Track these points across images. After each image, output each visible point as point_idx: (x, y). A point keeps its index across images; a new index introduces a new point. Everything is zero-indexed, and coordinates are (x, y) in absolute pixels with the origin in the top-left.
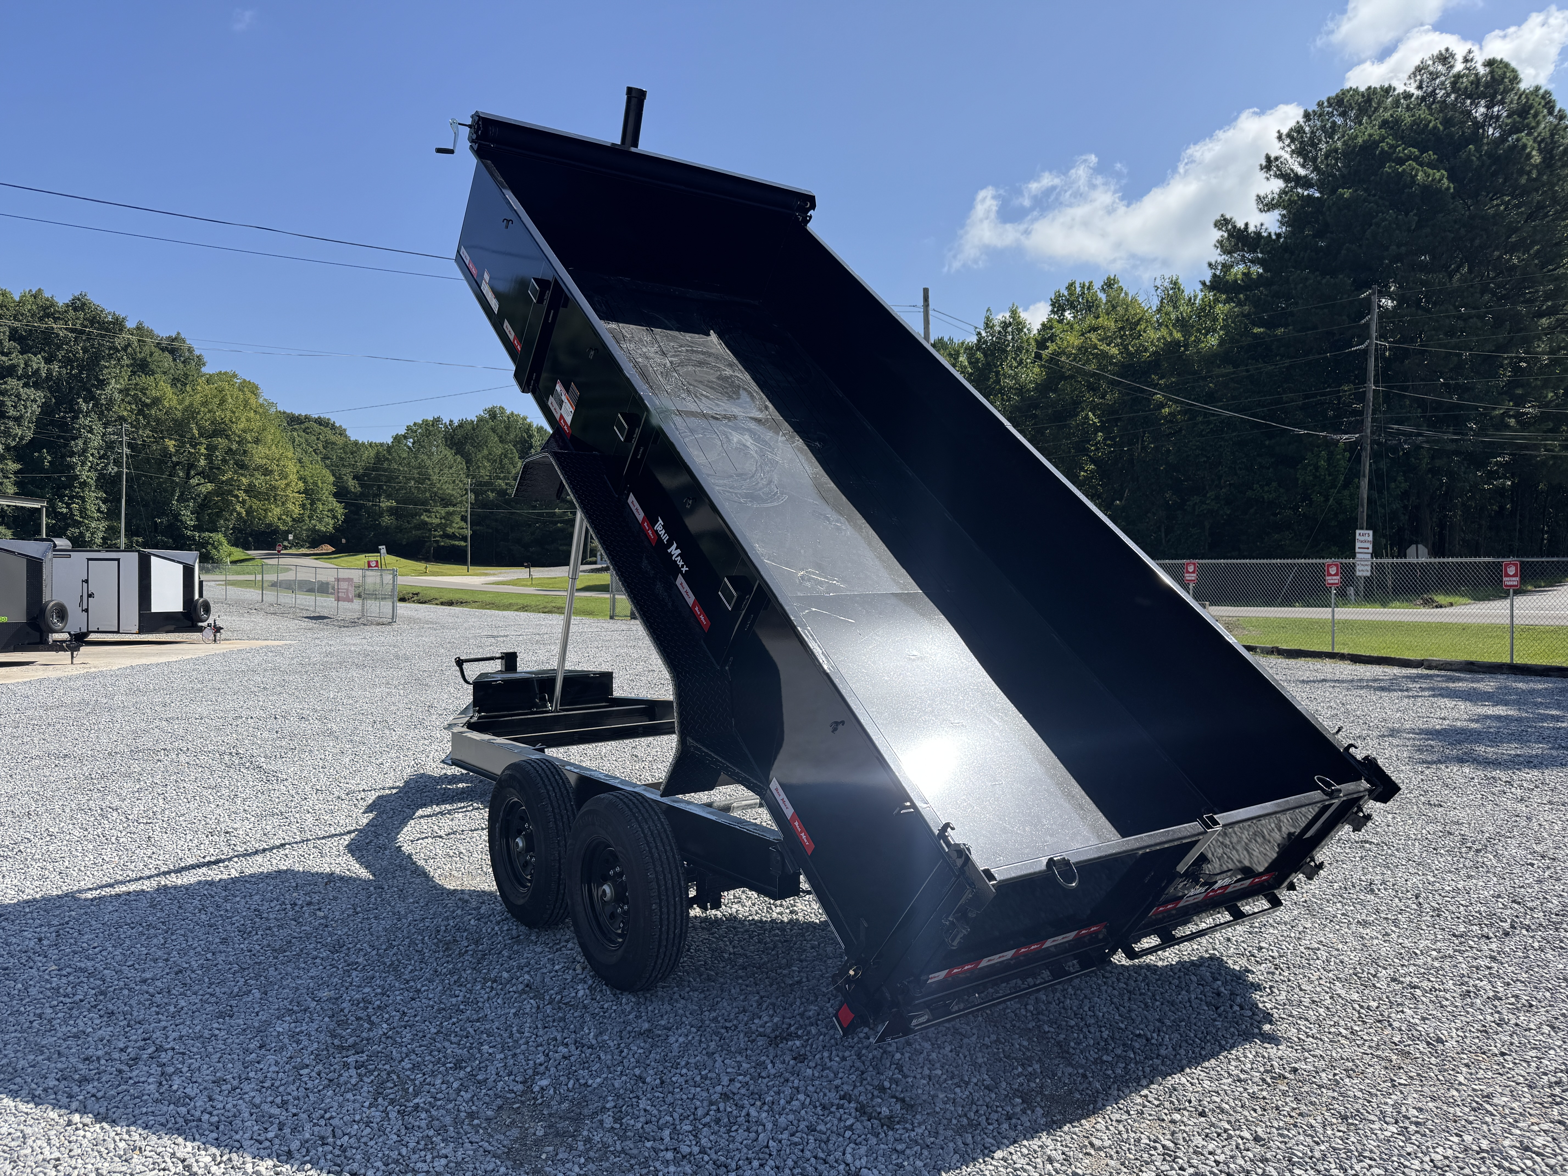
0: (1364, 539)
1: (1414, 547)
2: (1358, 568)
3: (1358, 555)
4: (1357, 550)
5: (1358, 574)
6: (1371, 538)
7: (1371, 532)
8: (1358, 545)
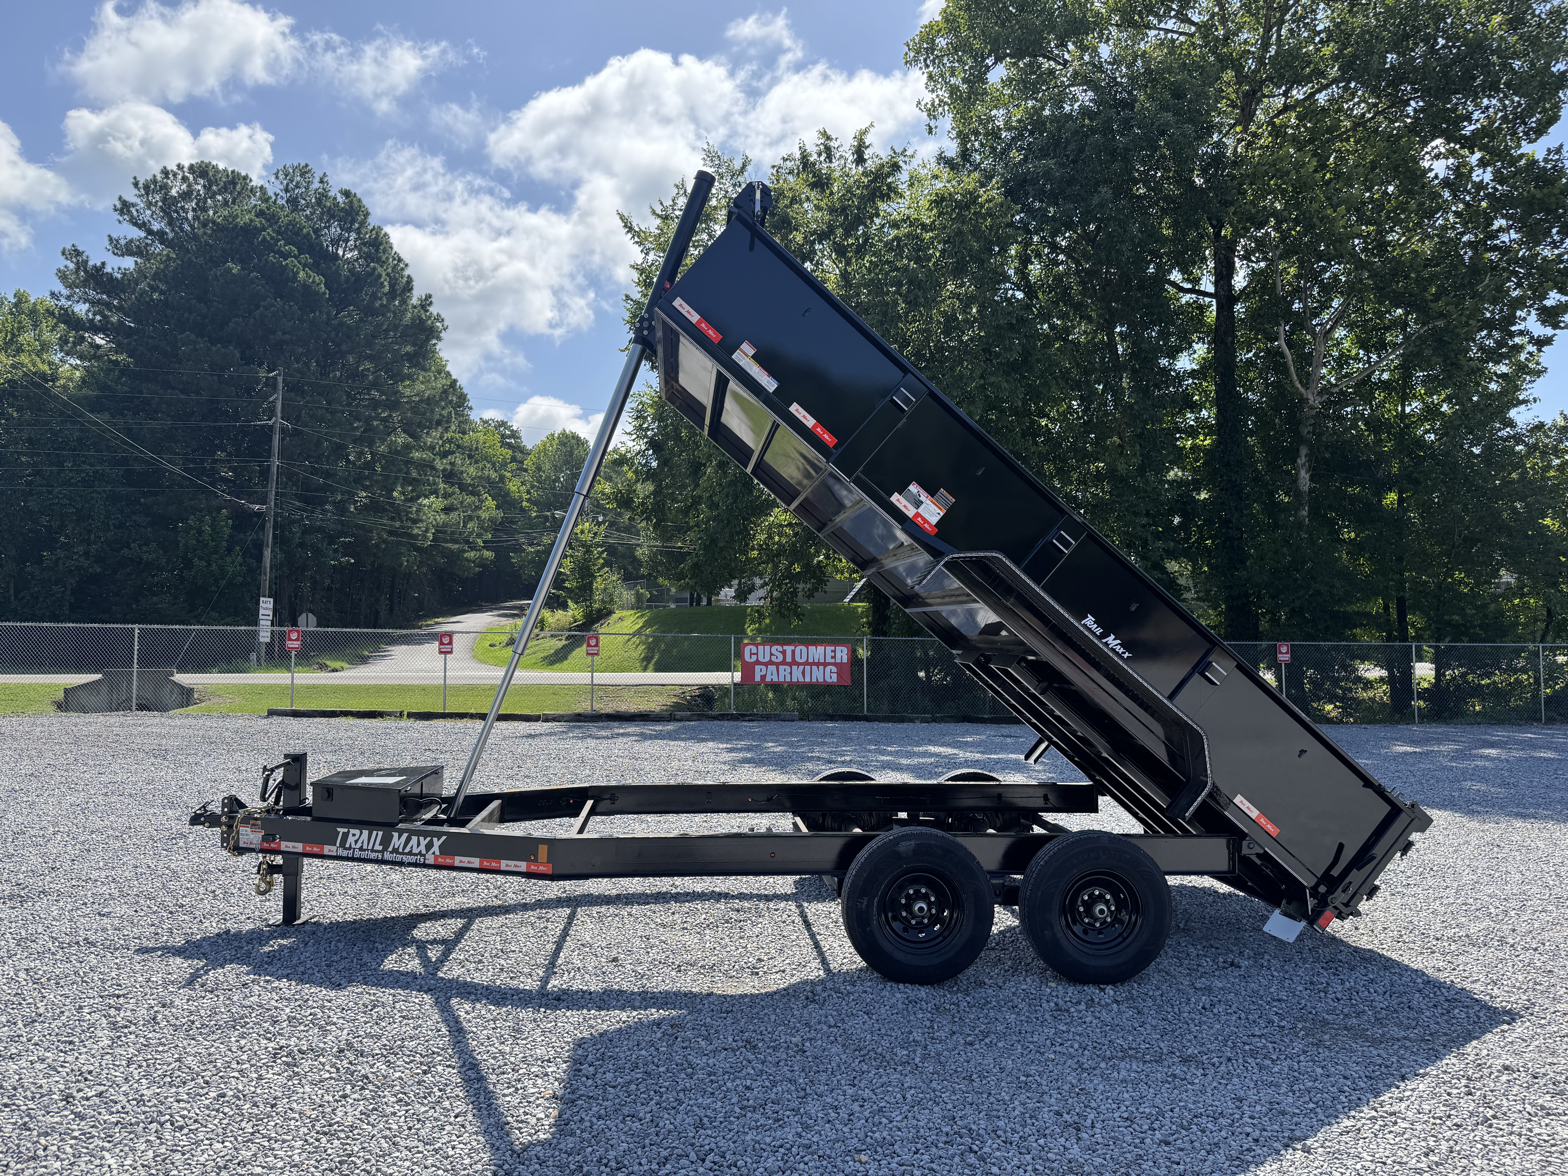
0: (266, 606)
1: (304, 615)
2: (261, 634)
3: (262, 622)
4: (261, 617)
5: (262, 640)
6: (271, 606)
7: (272, 600)
8: (262, 612)
